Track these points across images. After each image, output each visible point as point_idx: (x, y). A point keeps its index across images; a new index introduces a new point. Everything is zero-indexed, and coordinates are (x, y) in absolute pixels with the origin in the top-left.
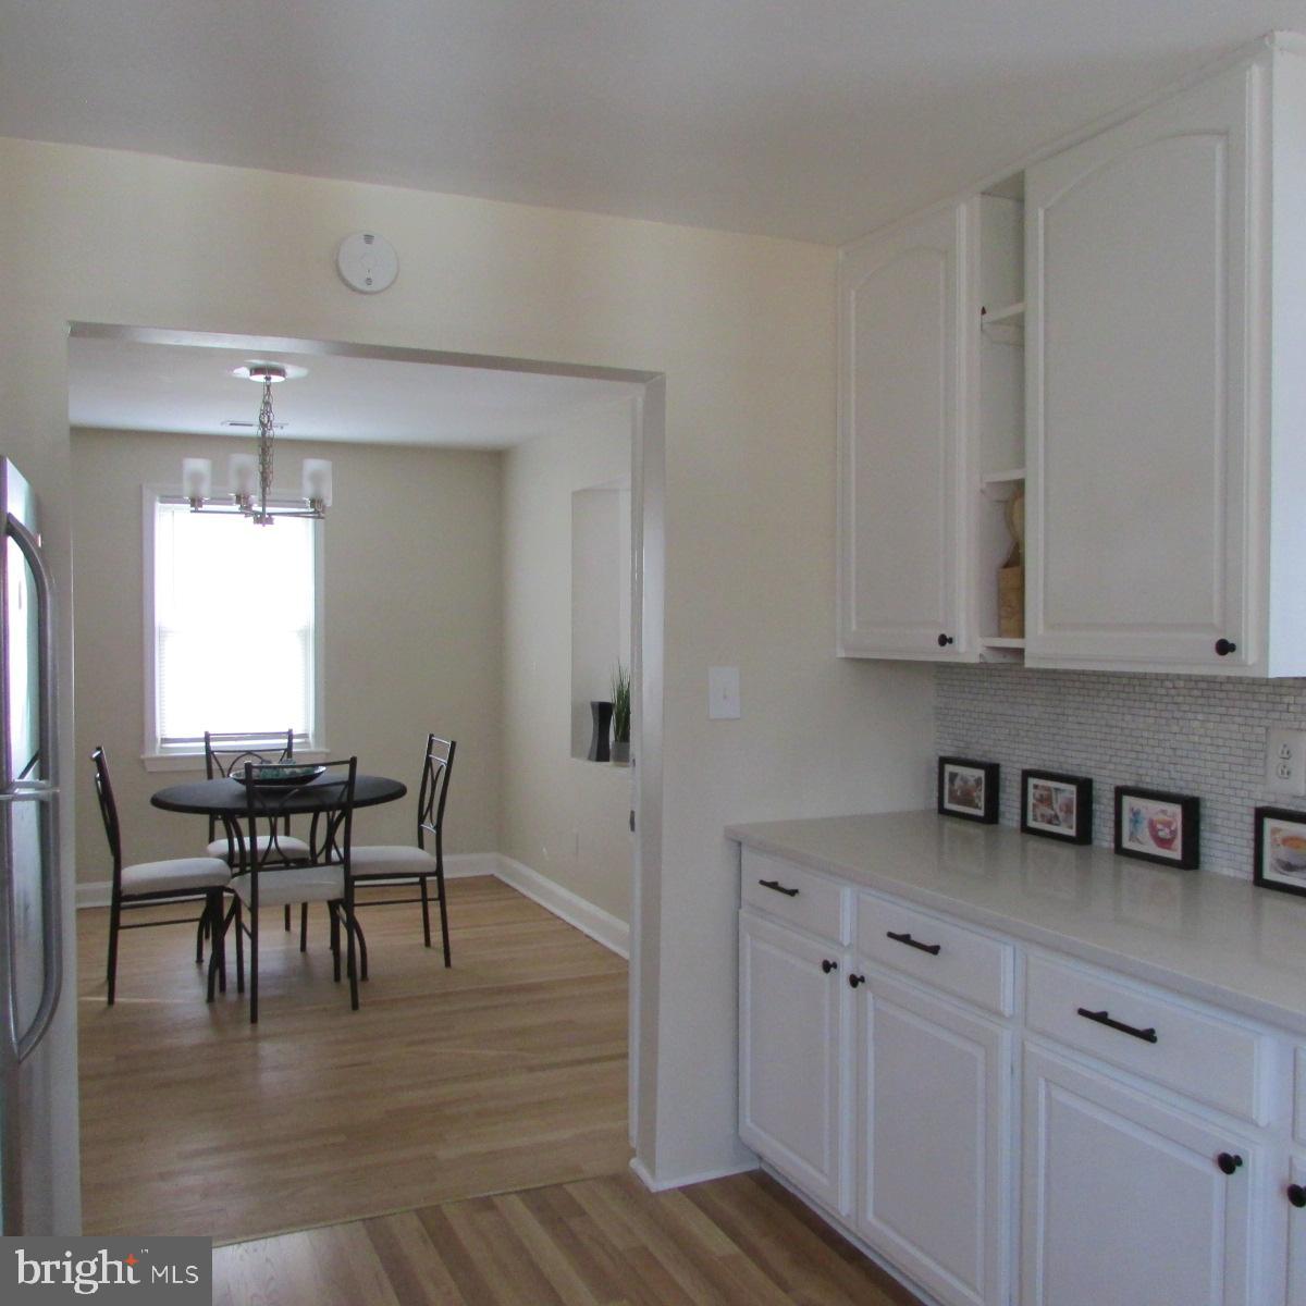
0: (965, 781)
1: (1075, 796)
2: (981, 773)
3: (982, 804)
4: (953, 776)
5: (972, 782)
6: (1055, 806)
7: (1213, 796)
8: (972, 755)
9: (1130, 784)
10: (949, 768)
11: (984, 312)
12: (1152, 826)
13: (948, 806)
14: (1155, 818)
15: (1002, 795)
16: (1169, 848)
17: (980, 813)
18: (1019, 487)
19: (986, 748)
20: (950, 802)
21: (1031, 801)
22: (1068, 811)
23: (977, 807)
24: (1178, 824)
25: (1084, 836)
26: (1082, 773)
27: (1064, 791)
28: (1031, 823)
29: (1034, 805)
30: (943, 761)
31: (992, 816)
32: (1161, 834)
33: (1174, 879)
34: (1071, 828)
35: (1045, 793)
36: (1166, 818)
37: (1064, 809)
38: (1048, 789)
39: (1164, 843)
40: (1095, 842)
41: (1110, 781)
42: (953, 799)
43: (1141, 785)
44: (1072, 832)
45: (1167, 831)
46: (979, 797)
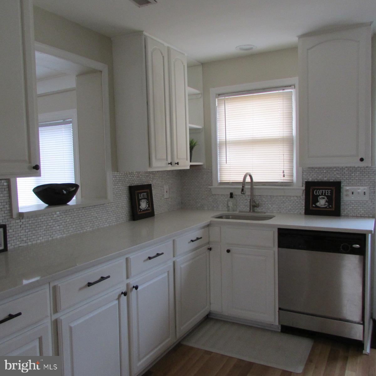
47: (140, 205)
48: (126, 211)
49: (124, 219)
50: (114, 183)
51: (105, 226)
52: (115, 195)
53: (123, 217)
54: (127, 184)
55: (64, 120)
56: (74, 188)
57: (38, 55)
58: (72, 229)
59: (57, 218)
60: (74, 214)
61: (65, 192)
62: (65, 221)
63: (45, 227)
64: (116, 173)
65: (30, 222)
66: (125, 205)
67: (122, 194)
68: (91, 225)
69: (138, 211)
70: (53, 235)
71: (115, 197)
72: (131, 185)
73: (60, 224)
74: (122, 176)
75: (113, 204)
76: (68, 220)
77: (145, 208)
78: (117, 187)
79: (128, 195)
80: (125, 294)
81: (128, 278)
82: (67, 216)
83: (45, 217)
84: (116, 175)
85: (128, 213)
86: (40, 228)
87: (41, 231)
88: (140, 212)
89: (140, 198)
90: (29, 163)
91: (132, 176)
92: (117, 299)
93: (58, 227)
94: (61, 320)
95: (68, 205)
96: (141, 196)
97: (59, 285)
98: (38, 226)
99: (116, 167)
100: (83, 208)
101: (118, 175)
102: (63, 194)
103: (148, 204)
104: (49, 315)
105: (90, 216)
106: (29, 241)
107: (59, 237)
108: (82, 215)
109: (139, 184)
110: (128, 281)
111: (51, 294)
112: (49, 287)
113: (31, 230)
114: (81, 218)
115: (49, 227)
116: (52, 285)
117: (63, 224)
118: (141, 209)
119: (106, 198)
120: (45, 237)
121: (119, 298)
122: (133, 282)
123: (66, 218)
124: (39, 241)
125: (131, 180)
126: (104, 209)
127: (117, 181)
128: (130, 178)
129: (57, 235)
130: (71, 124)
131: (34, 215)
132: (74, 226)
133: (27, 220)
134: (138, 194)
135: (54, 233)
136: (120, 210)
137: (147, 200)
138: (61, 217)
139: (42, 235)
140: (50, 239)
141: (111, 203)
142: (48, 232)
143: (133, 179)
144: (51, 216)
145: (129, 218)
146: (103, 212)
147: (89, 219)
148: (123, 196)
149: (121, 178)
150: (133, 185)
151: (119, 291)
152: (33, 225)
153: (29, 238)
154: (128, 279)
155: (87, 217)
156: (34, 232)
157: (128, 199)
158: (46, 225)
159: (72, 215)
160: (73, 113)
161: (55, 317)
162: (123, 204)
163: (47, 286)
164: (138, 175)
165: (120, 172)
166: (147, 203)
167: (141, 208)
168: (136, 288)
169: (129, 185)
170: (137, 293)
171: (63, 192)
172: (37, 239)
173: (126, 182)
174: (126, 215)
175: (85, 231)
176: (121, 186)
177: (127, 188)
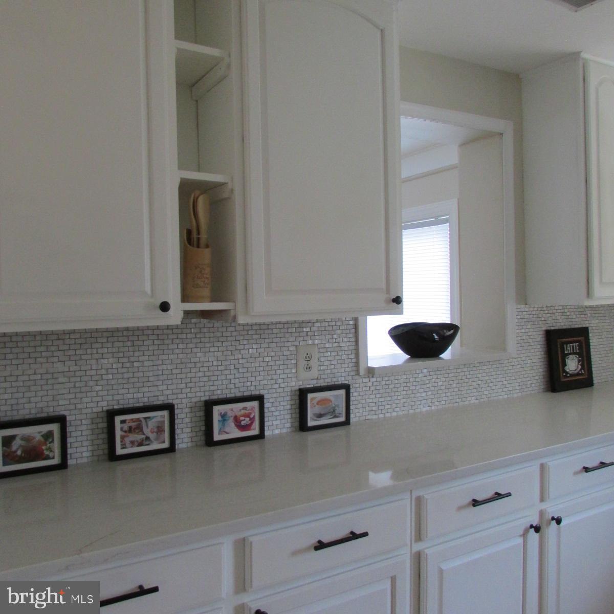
1: (161, 417)
6: (146, 431)
12: (236, 420)
14: (238, 414)
16: (250, 430)
21: (118, 434)
22: (160, 431)
24: (256, 414)
25: (172, 446)
27: (154, 417)
28: (120, 452)
29: (122, 438)
31: (64, 461)
32: (243, 423)
34: (162, 442)
35: (133, 424)
36: (246, 412)
37: (155, 430)
38: (138, 420)
39: (244, 428)
41: (196, 399)
44: (166, 445)
45: (247, 419)
47: (564, 364)
48: (539, 374)
49: (535, 388)
50: (518, 324)
51: (501, 397)
52: (519, 345)
53: (533, 385)
54: (542, 326)
55: (436, 217)
56: (452, 332)
57: (404, 121)
58: (446, 398)
59: (423, 379)
60: (451, 375)
61: (436, 337)
62: (436, 384)
63: (404, 393)
64: (523, 306)
65: (384, 383)
66: (537, 364)
67: (532, 344)
68: (476, 394)
69: (561, 375)
70: (416, 407)
71: (521, 349)
72: (549, 328)
73: (428, 389)
74: (534, 313)
75: (516, 360)
76: (440, 384)
77: (576, 370)
78: (523, 331)
79: (543, 346)
80: (537, 529)
81: (542, 500)
82: (439, 376)
83: (405, 377)
84: (523, 310)
85: (541, 377)
86: (397, 394)
87: (399, 398)
88: (566, 377)
89: (566, 352)
90: (387, 294)
91: (551, 312)
92: (521, 536)
93: (424, 394)
94: (427, 554)
95: (441, 359)
96: (568, 348)
97: (426, 496)
98: (394, 390)
99: (522, 296)
100: (465, 365)
101: (526, 310)
102: (434, 340)
104: (408, 542)
105: (476, 379)
106: (380, 412)
107: (424, 409)
108: (464, 377)
109: (565, 327)
110: (544, 506)
111: (413, 510)
112: (410, 498)
113: (384, 395)
114: (460, 381)
115: (410, 392)
116: (416, 494)
117: (433, 389)
118: (567, 373)
119: (505, 350)
120: (403, 409)
121: (525, 535)
122: (552, 509)
123: (438, 380)
124: (394, 414)
125: (550, 319)
126: (500, 369)
127: (525, 320)
128: (549, 315)
129: (422, 406)
130: (448, 224)
131: (389, 372)
132: (449, 394)
133: (379, 379)
134: (562, 344)
135: (418, 403)
136: (528, 372)
137: (579, 357)
138: (430, 378)
139: (399, 405)
140: (411, 411)
141: (513, 358)
142: (409, 400)
143: (554, 317)
144: (415, 376)
145: (542, 387)
146: (499, 373)
147: (473, 383)
148: (535, 347)
149: (531, 316)
150: (552, 328)
151: (526, 522)
152: (387, 387)
153: (380, 408)
154: (543, 503)
155: (471, 380)
156: (388, 399)
157: (543, 353)
158: (406, 389)
159: (447, 375)
160: (452, 205)
161: (417, 547)
162: (534, 361)
163: (408, 495)
164: (562, 311)
165: (530, 305)
166: (579, 362)
167: (568, 370)
168: (559, 521)
169: (544, 328)
170: (559, 531)
171: (434, 336)
172: (392, 410)
173: (541, 322)
174: (539, 381)
175: (466, 403)
176: (531, 330)
177: (541, 333)
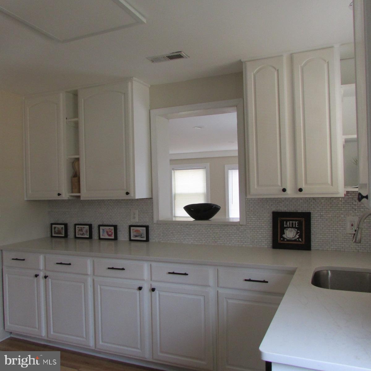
0: (58, 228)
1: (88, 228)
2: (63, 226)
3: (64, 234)
4: (55, 228)
5: (60, 228)
6: (83, 231)
7: (120, 224)
8: (60, 222)
9: (101, 224)
10: (54, 226)
11: (66, 119)
12: (107, 232)
13: (54, 235)
15: (68, 231)
16: (111, 236)
17: (63, 235)
18: (78, 160)
19: (63, 220)
20: (54, 234)
21: (77, 231)
22: (87, 232)
23: (62, 234)
24: (113, 231)
25: (91, 237)
26: (89, 223)
27: (85, 227)
28: (77, 236)
30: (52, 224)
31: (66, 236)
33: (113, 243)
34: (88, 235)
35: (81, 229)
36: (110, 230)
38: (82, 227)
39: (109, 235)
40: (93, 238)
41: (96, 224)
42: (55, 233)
43: (103, 224)
44: (88, 237)
45: (110, 233)
46: (63, 232)
47: (283, 233)
69: (279, 239)
77: (293, 238)
88: (283, 240)
89: (285, 226)
96: (288, 224)
103: (299, 234)
134: (282, 221)
137: (298, 230)
166: (297, 233)
167: (285, 237)
177: (269, 213)
